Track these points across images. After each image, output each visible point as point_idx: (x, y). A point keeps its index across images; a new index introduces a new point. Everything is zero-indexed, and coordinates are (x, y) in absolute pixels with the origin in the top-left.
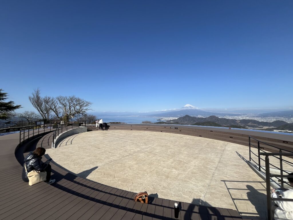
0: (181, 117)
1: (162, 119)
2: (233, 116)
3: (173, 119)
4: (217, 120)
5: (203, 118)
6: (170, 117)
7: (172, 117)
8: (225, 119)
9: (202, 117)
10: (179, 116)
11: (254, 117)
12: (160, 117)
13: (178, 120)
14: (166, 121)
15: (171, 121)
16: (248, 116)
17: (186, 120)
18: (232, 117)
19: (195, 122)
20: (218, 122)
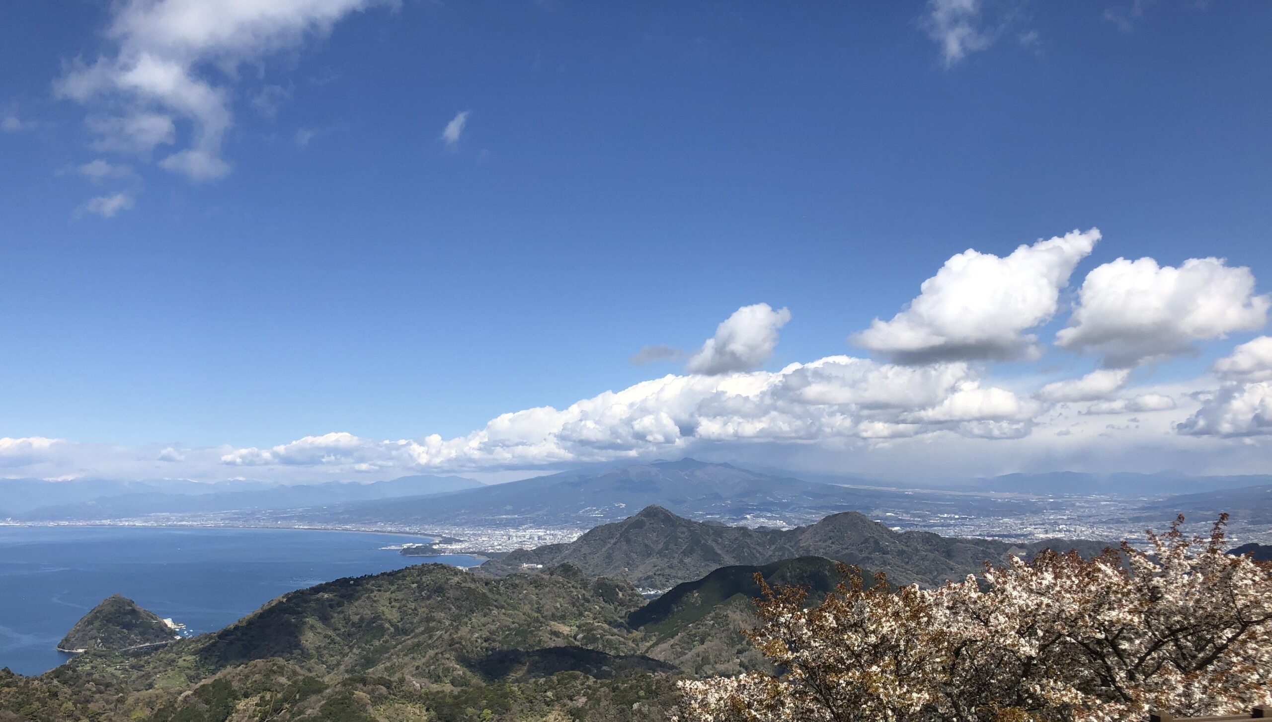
0: (608, 521)
1: (449, 541)
2: (988, 516)
3: (549, 541)
4: (878, 548)
5: (776, 533)
6: (516, 525)
7: (538, 523)
8: (930, 539)
9: (770, 524)
10: (598, 516)
11: (1118, 521)
12: (437, 530)
13: (585, 550)
14: (484, 559)
15: (520, 555)
16: (1080, 518)
17: (648, 552)
18: (983, 522)
19: (714, 567)
20: (885, 563)
